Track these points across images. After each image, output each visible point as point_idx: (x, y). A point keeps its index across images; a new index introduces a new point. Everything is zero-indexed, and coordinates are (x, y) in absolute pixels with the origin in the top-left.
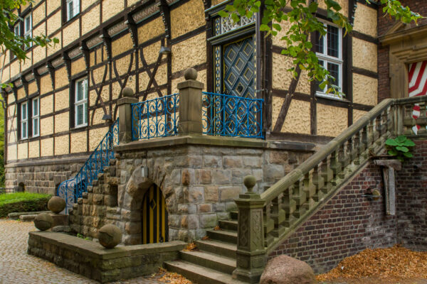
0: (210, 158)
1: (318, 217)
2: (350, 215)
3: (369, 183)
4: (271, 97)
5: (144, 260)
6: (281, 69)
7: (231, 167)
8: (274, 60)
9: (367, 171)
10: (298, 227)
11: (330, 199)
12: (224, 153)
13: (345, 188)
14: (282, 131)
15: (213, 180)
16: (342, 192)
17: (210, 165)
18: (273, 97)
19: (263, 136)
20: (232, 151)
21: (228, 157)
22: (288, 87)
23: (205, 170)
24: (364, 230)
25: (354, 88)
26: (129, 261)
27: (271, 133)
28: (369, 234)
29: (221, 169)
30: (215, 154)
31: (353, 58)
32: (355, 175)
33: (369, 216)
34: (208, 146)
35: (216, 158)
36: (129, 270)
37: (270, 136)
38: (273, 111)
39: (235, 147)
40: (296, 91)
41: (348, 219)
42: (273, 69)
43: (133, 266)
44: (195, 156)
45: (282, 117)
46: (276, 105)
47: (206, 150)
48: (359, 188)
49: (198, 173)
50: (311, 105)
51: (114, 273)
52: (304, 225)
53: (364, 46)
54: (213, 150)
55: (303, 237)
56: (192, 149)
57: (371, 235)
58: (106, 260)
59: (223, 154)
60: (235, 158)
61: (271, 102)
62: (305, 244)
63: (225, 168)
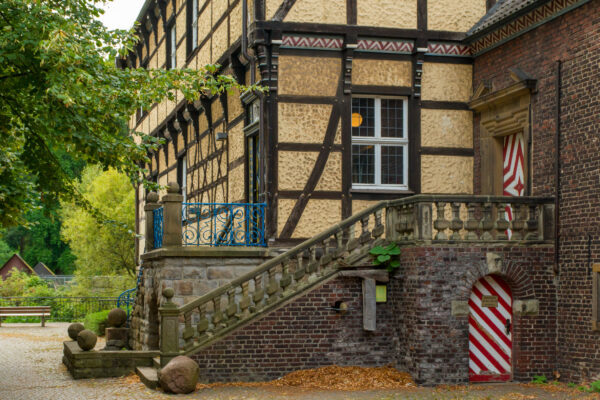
0: (190, 269)
1: (255, 328)
2: (305, 327)
3: (339, 295)
4: (276, 201)
5: (115, 363)
6: (291, 168)
7: (218, 277)
8: (280, 159)
9: (334, 283)
10: (226, 336)
11: (274, 311)
12: (208, 263)
13: (299, 300)
14: (293, 236)
15: (194, 291)
16: (293, 305)
17: (191, 276)
18: (279, 200)
19: (265, 243)
20: (219, 262)
21: (214, 268)
22: (303, 186)
23: (185, 281)
24: (330, 345)
25: (423, 174)
26: (100, 362)
27: (276, 240)
28: (339, 350)
29: (205, 279)
30: (197, 265)
31: (423, 136)
32: (314, 287)
33: (338, 331)
34: (187, 257)
35: (198, 269)
36: (101, 370)
37: (274, 244)
38: (279, 215)
39: (223, 258)
40: (316, 189)
41: (302, 332)
42: (280, 169)
43: (104, 367)
44: (172, 268)
45: (293, 222)
46: (284, 209)
47: (185, 262)
48: (321, 300)
49: (175, 284)
50: (343, 204)
51: (86, 371)
52: (236, 334)
53: (444, 118)
54: (194, 261)
55: (233, 345)
56: (168, 261)
57: (343, 352)
58: (78, 360)
59: (207, 266)
60: (222, 269)
61: (276, 205)
62: (235, 352)
63: (209, 278)
